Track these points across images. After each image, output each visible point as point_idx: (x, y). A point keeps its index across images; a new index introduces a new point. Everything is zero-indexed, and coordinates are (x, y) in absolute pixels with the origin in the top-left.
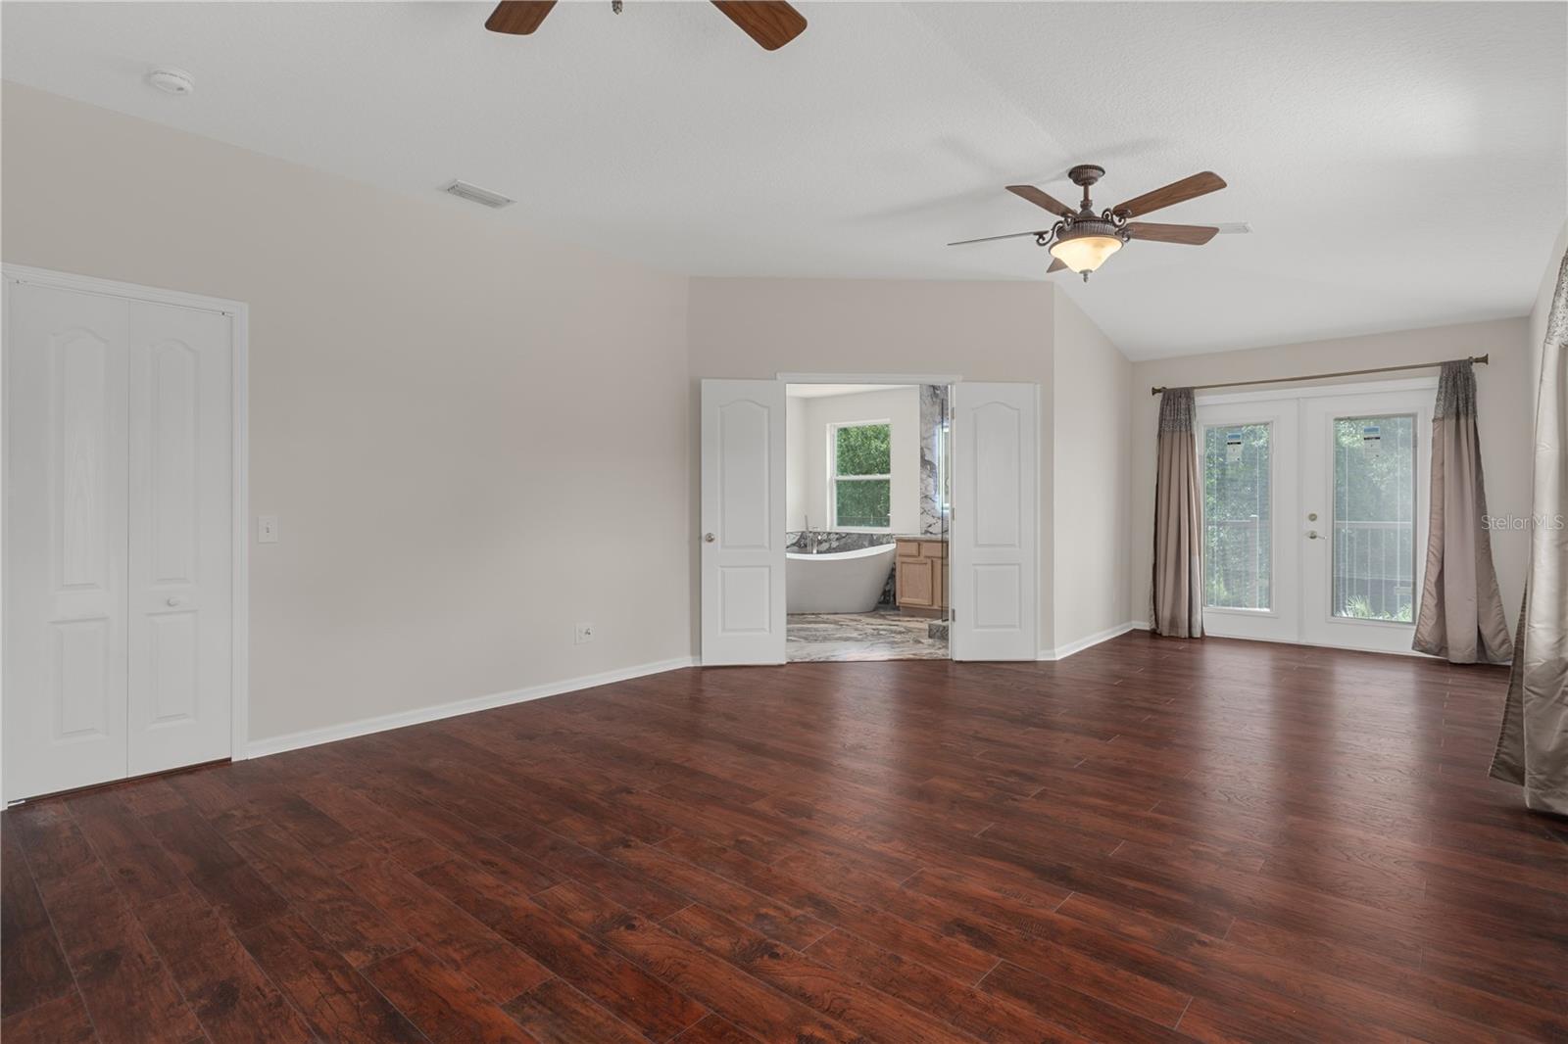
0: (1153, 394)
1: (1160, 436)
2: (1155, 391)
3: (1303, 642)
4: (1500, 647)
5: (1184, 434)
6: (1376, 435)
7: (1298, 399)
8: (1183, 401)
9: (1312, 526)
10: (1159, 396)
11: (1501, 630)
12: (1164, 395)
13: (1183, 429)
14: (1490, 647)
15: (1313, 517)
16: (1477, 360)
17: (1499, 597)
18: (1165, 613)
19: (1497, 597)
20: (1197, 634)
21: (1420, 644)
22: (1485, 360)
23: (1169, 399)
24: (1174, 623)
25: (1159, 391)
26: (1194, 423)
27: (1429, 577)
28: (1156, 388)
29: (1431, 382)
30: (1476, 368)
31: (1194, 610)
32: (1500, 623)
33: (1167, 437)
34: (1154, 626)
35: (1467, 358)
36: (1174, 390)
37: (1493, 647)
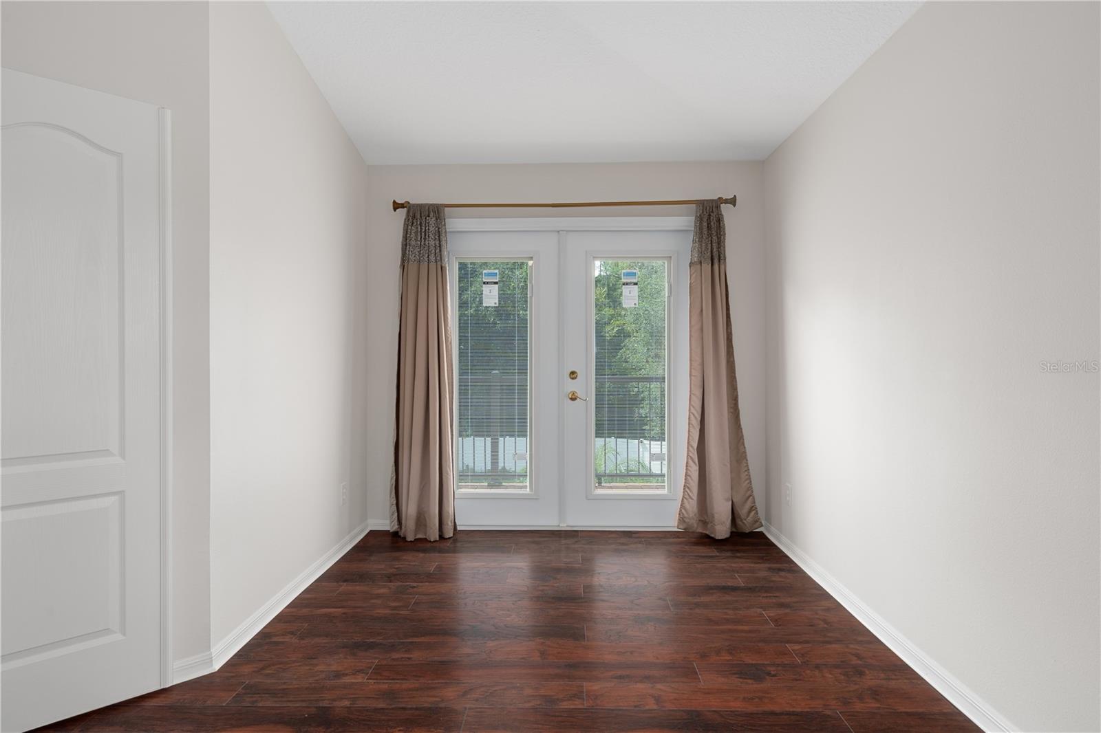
0: (395, 211)
1: (403, 266)
2: (397, 206)
3: (564, 526)
4: (748, 516)
5: (433, 265)
6: (635, 281)
7: (558, 232)
8: (432, 221)
9: (572, 386)
10: (402, 213)
11: (749, 497)
12: (408, 212)
13: (432, 258)
14: (740, 517)
15: (573, 375)
16: (727, 201)
17: (747, 460)
18: (410, 509)
19: (745, 461)
20: (449, 533)
21: (684, 522)
22: (733, 201)
23: (414, 217)
24: (421, 520)
25: (402, 206)
26: (445, 253)
27: (692, 443)
28: (397, 201)
29: (685, 221)
30: (725, 208)
31: (445, 500)
32: (748, 490)
33: (412, 268)
34: (395, 528)
35: (716, 198)
36: (421, 207)
37: (743, 517)
